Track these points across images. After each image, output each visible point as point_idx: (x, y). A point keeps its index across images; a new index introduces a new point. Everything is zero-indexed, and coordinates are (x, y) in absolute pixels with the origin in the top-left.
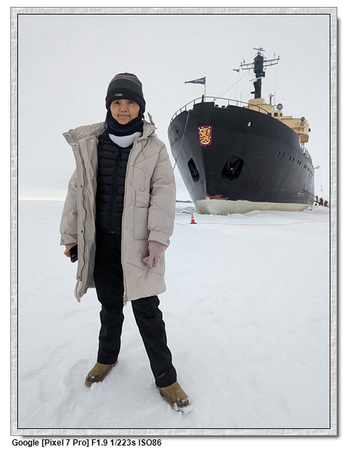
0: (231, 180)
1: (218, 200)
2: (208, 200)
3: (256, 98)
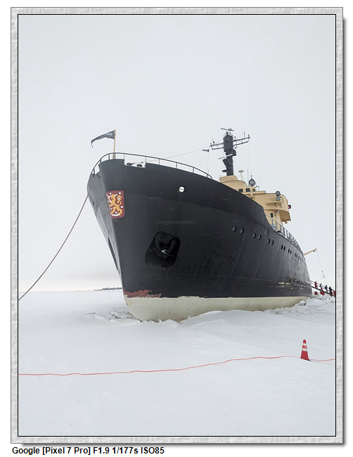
1: (143, 298)
2: (125, 298)
3: (227, 175)
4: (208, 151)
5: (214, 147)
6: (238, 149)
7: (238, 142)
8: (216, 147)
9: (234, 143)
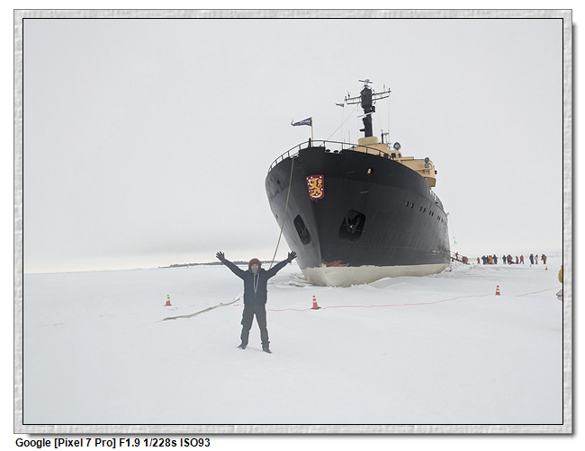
0: (352, 240)
1: (337, 268)
2: (324, 268)
3: (366, 136)
4: (343, 105)
5: (348, 102)
6: (377, 104)
7: (378, 97)
8: (352, 101)
9: (373, 97)
